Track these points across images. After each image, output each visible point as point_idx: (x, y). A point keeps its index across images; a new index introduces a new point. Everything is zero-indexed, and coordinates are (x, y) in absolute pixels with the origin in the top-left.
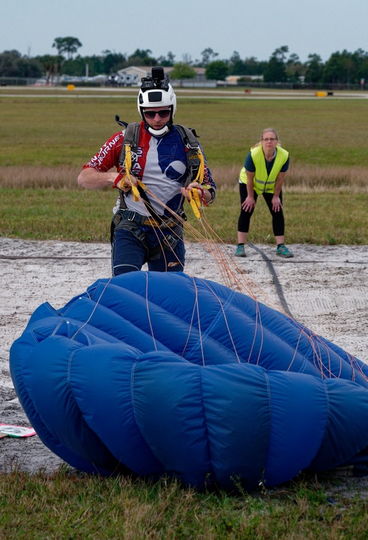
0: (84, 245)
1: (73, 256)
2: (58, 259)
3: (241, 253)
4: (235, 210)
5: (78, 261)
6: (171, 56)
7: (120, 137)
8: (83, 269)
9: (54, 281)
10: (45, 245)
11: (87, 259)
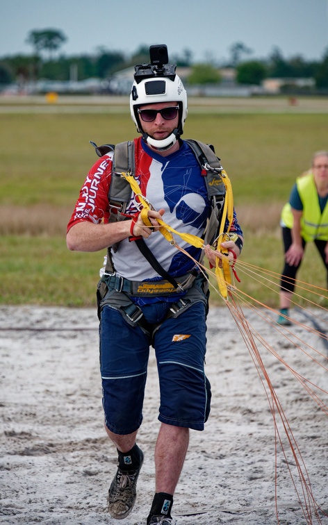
0: (71, 311)
1: (57, 327)
2: (37, 330)
3: (284, 321)
4: (277, 263)
5: (64, 333)
6: (188, 54)
7: (108, 162)
8: (71, 344)
9: (31, 360)
10: (19, 312)
11: (76, 330)
